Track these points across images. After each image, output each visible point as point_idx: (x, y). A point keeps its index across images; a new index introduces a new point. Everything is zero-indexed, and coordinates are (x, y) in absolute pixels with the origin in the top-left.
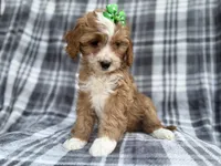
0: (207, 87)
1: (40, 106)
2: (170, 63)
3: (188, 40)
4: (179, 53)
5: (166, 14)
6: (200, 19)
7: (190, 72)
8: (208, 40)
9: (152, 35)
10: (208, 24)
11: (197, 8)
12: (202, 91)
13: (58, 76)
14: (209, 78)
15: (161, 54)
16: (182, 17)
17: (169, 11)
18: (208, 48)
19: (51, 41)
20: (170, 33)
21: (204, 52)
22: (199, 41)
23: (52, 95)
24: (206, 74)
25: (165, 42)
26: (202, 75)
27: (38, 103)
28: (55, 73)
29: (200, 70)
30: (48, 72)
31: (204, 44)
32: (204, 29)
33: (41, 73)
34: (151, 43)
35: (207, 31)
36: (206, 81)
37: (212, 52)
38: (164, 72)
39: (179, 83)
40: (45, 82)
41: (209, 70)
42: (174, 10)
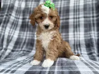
0: (93, 37)
1: (19, 48)
2: (76, 27)
3: (84, 17)
4: (80, 23)
5: (74, 6)
6: (90, 8)
7: (86, 31)
8: (93, 17)
9: (69, 15)
10: (93, 10)
11: (88, 3)
12: (91, 39)
13: (27, 34)
14: (94, 34)
15: (73, 23)
16: (82, 7)
17: (76, 5)
18: (93, 21)
19: (23, 19)
20: (77, 14)
21: (92, 22)
22: (89, 17)
23: (25, 43)
24: (93, 32)
25: (74, 18)
26: (91, 32)
27: (18, 46)
28: (25, 33)
29: (90, 30)
30: (23, 32)
31: (91, 19)
32: (91, 12)
33: (19, 33)
34: (68, 19)
35: (93, 13)
36: (93, 35)
37: (95, 22)
38: (74, 32)
39: (81, 36)
40: (21, 37)
41: (94, 30)
42: (78, 4)
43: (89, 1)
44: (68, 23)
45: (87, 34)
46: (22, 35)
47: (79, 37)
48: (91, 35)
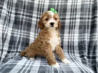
43: (87, 1)
44: (64, 23)
45: (81, 36)
46: (16, 33)
47: (73, 39)
48: (85, 37)
